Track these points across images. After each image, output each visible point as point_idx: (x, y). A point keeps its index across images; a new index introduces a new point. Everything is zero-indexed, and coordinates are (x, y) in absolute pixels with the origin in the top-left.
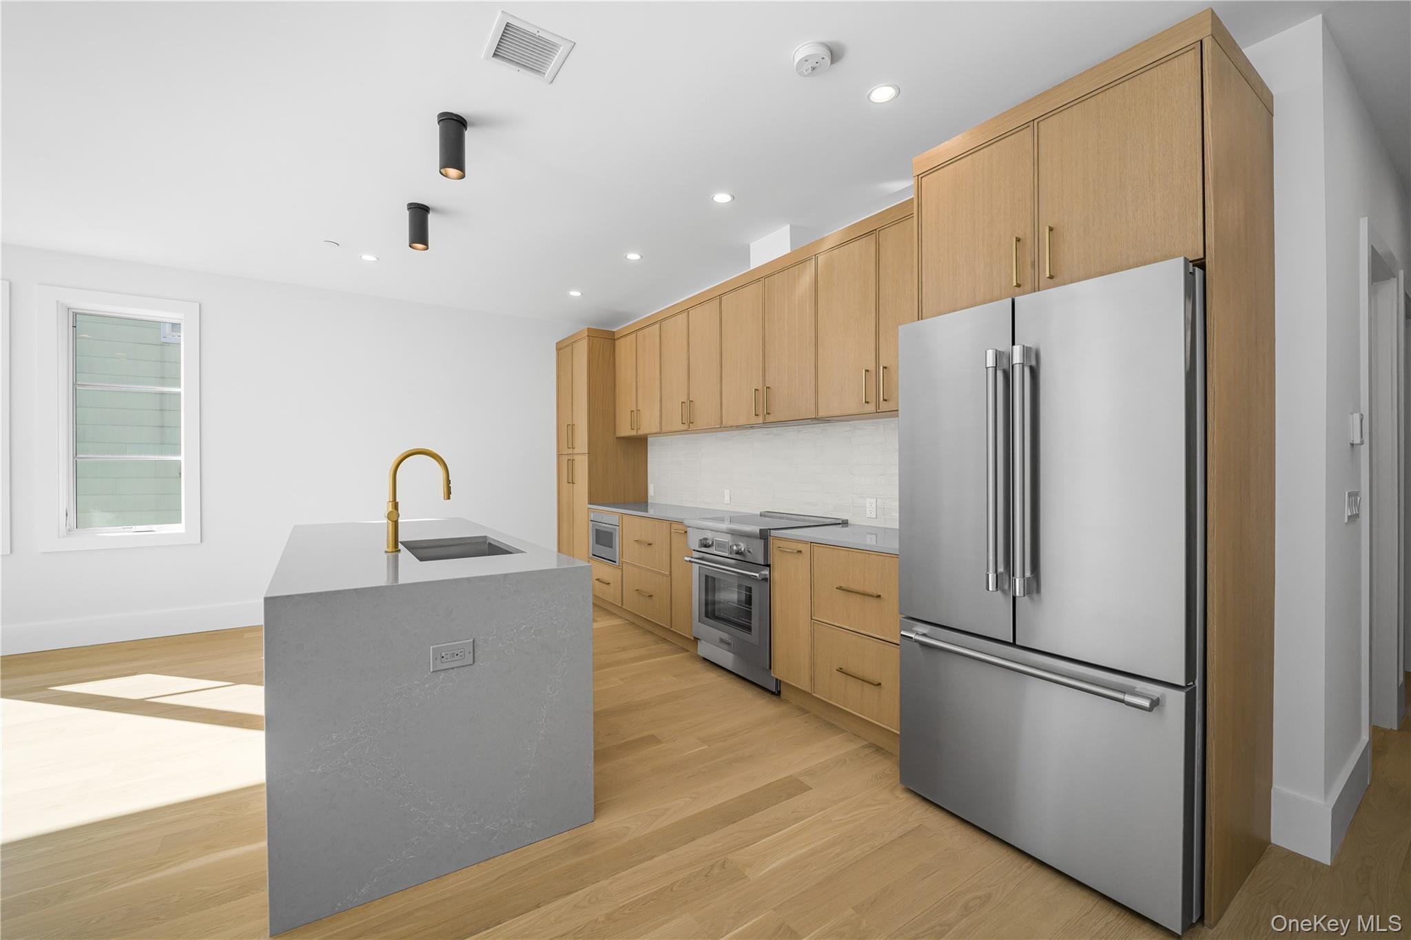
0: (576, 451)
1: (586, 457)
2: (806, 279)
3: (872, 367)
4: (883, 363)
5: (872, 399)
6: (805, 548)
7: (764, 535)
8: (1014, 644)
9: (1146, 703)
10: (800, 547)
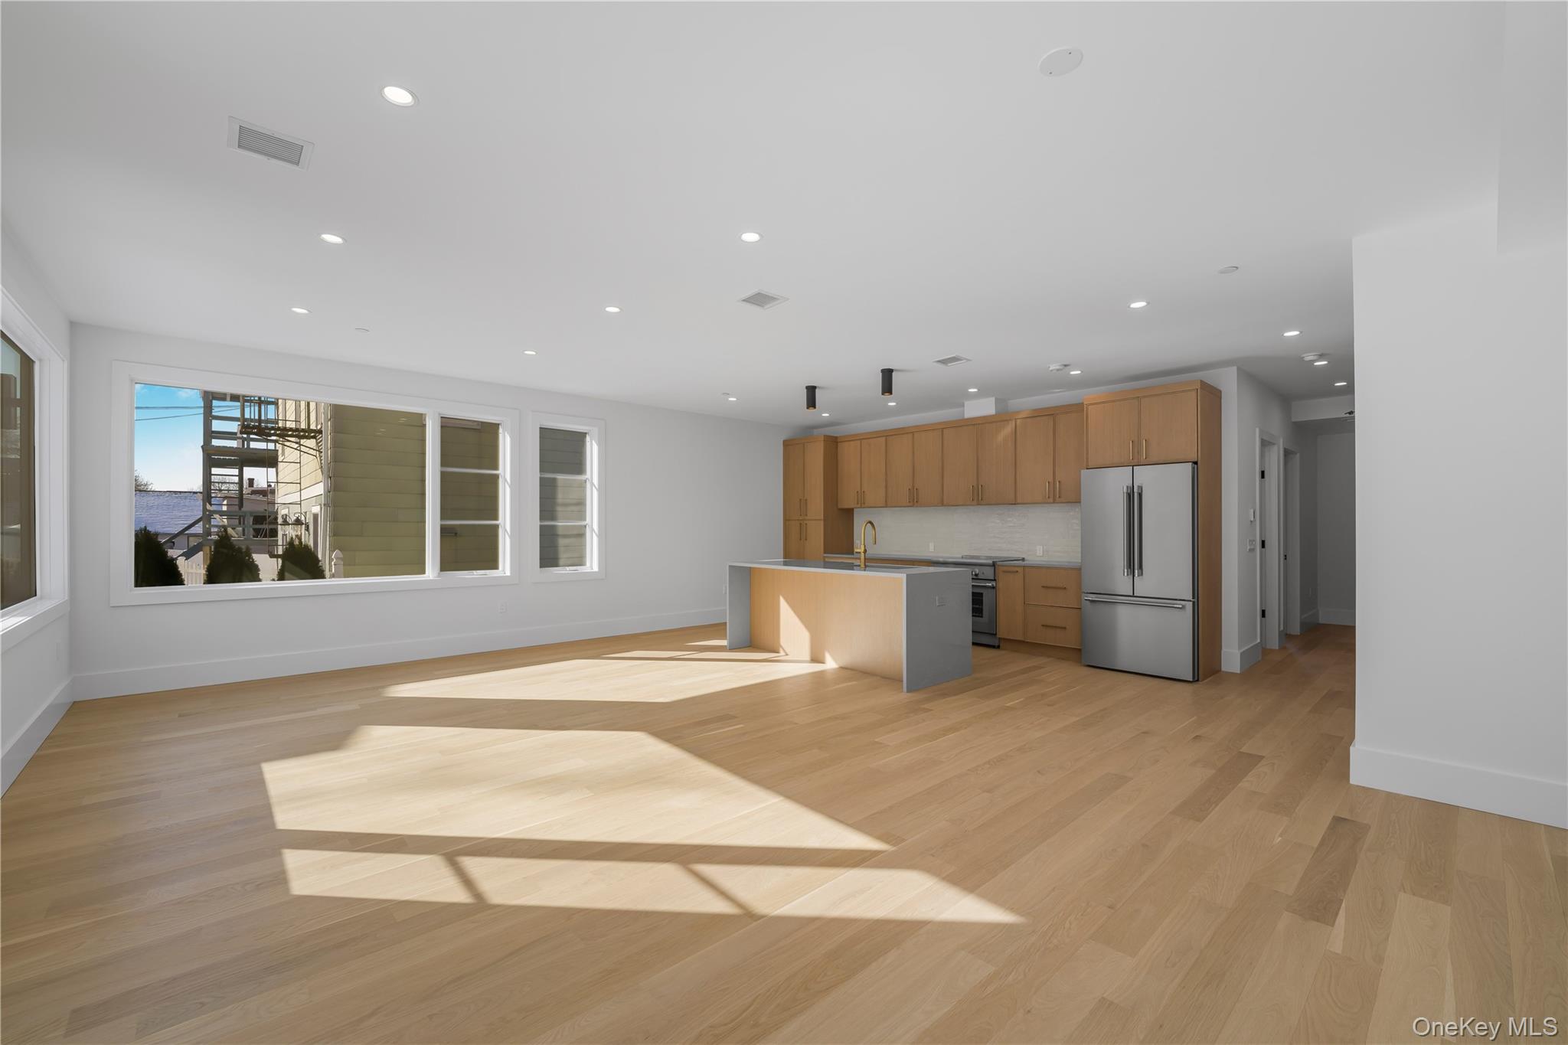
0: (808, 518)
1: (822, 522)
2: (1008, 429)
3: (1051, 480)
4: (1058, 479)
5: (1052, 496)
6: (1020, 570)
7: (994, 565)
8: (1133, 596)
9: (1180, 606)
10: (1017, 569)
